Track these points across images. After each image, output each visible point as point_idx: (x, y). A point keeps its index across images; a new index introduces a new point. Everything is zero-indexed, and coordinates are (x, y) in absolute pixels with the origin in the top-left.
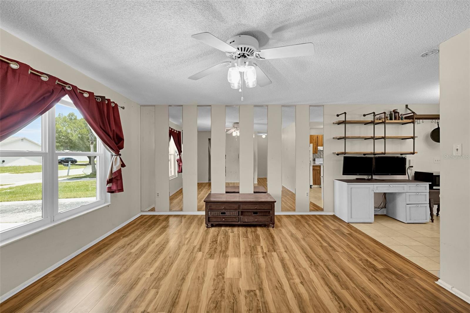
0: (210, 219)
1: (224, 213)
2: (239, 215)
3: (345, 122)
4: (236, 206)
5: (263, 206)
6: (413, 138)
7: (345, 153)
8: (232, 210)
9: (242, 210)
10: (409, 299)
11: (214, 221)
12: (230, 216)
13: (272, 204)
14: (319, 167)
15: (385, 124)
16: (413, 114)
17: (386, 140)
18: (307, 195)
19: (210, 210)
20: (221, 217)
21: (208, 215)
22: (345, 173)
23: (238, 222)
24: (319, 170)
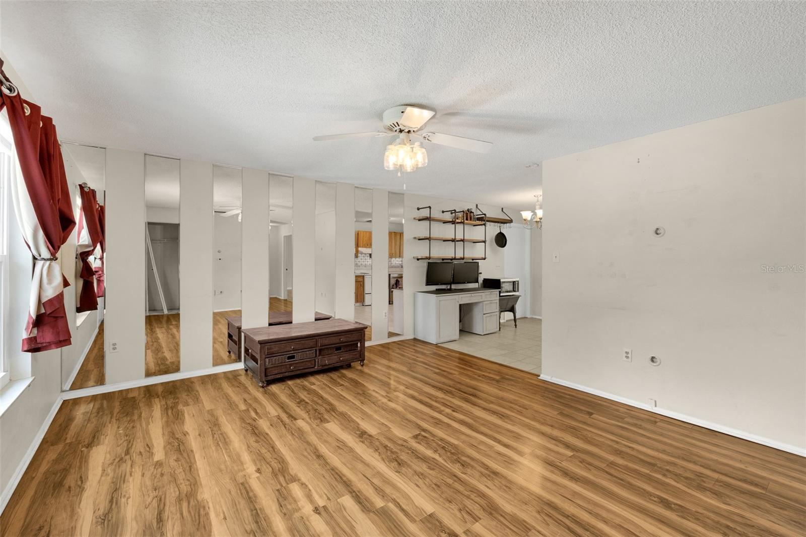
0: (268, 371)
1: (293, 357)
2: (316, 356)
3: (428, 219)
4: (311, 343)
5: (349, 336)
6: (484, 242)
7: (429, 258)
8: (306, 350)
9: (320, 348)
10: (534, 395)
11: (274, 374)
12: (302, 360)
13: (362, 331)
14: (362, 277)
15: (464, 224)
16: (484, 216)
17: (465, 243)
18: (386, 316)
19: (268, 356)
20: (286, 365)
21: (265, 364)
22: (429, 283)
23: (313, 368)
24: (361, 281)
